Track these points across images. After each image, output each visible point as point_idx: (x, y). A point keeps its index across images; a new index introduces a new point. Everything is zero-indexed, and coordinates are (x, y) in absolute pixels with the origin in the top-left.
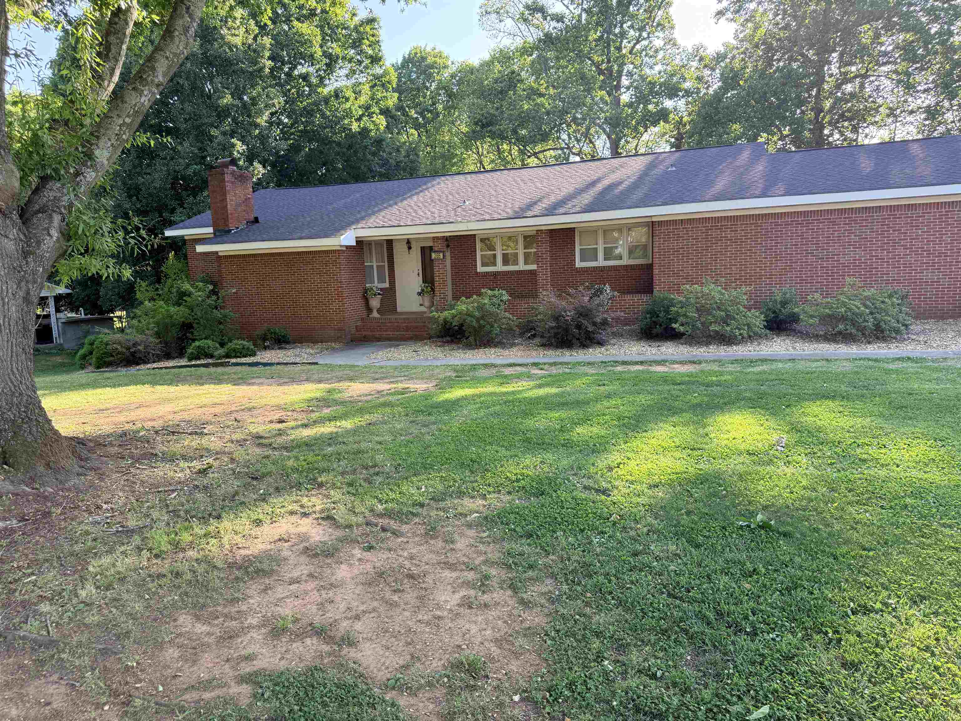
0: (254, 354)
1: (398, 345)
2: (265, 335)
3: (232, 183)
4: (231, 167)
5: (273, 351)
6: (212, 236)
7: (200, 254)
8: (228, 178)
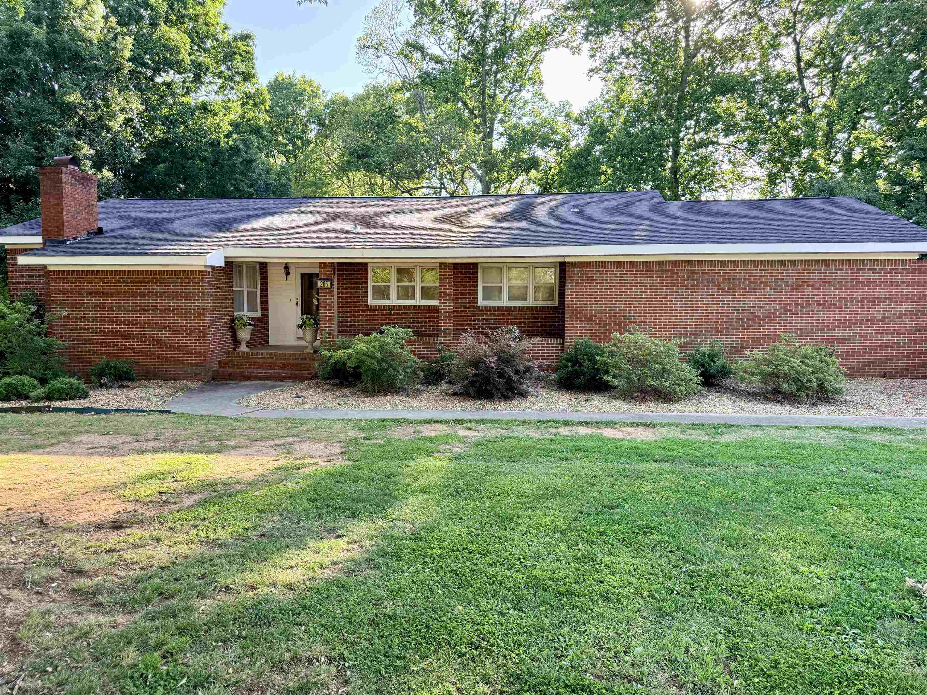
0: (85, 396)
1: (273, 387)
2: (102, 369)
3: (71, 184)
4: (71, 167)
5: (112, 391)
6: (41, 246)
7: (25, 267)
8: (65, 178)
